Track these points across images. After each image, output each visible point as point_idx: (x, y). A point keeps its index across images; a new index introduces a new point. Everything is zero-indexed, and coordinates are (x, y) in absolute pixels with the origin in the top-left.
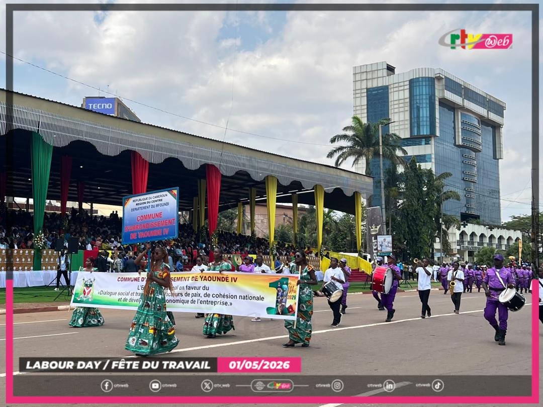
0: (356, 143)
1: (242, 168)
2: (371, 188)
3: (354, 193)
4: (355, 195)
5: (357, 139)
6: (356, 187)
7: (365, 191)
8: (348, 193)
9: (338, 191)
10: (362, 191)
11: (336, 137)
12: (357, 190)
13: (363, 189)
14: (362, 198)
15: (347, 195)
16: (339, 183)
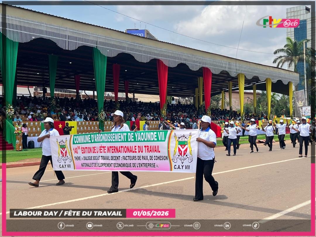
0: (289, 54)
1: (224, 69)
2: (298, 79)
3: (289, 82)
4: (289, 83)
5: (289, 51)
6: (289, 79)
7: (295, 81)
9: (280, 82)
10: (293, 81)
11: (277, 50)
12: (290, 81)
14: (293, 85)
15: (285, 84)
16: (280, 77)
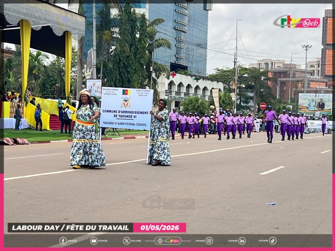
2: (83, 28)
3: (64, 32)
4: (66, 34)
6: (66, 26)
7: (77, 31)
8: (58, 33)
9: (47, 30)
10: (73, 32)
12: (68, 29)
13: (75, 29)
14: (73, 40)
15: (57, 34)
16: (49, 21)
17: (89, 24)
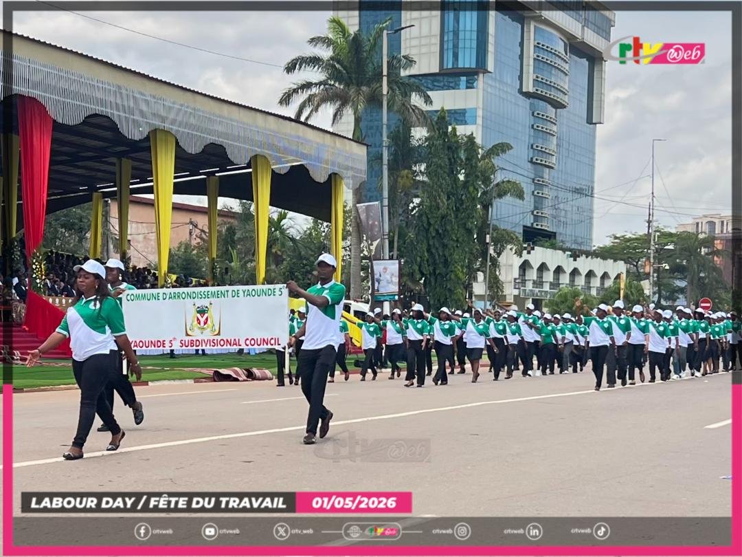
0: (335, 75)
1: (99, 109)
2: (363, 166)
3: (330, 176)
4: (333, 178)
5: (337, 66)
6: (333, 164)
7: (350, 173)
8: (320, 177)
9: (300, 172)
10: (343, 173)
11: (297, 60)
12: (336, 170)
13: (347, 168)
14: (344, 187)
15: (317, 180)
16: (304, 156)
17: (374, 160)
